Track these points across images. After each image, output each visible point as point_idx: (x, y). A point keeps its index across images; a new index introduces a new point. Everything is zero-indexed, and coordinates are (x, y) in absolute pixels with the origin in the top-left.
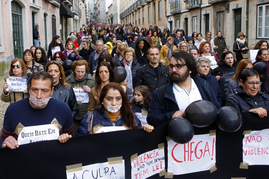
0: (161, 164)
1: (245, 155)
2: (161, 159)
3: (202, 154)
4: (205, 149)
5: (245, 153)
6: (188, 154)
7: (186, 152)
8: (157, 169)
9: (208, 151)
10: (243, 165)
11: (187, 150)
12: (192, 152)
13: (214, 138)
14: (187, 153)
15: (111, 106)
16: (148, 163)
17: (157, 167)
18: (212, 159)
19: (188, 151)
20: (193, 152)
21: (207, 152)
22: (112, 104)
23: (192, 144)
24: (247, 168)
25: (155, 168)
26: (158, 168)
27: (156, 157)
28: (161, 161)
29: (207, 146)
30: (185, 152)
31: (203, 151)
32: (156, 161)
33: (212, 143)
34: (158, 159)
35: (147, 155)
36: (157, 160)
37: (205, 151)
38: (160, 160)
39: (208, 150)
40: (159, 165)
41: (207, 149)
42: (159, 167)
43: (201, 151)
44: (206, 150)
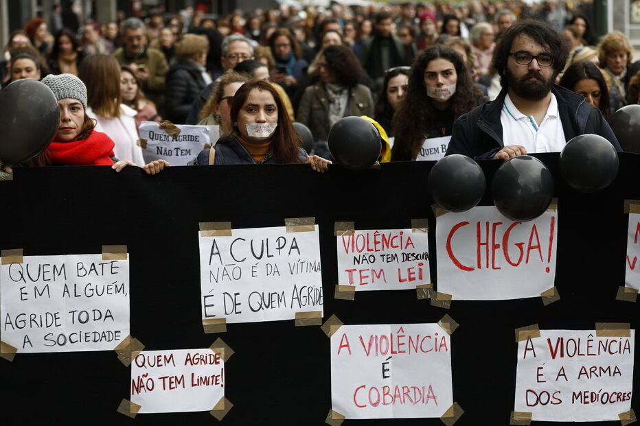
0: (421, 270)
1: (632, 268)
2: (419, 257)
3: (522, 254)
4: (530, 244)
5: (631, 264)
6: (488, 251)
7: (481, 246)
8: (411, 279)
9: (538, 249)
10: (626, 291)
11: (483, 240)
12: (495, 247)
13: (553, 218)
14: (483, 248)
15: (255, 124)
16: (385, 257)
17: (410, 274)
18: (548, 270)
19: (487, 244)
20: (498, 246)
21: (534, 252)
22: (258, 120)
23: (497, 227)
24: (634, 300)
25: (405, 275)
26: (412, 276)
27: (406, 248)
28: (420, 261)
29: (534, 235)
30: (479, 244)
31: (525, 247)
32: (408, 259)
33: (550, 231)
34: (413, 255)
35: (383, 235)
36: (410, 255)
37: (530, 248)
38: (417, 258)
39: (539, 247)
40: (416, 271)
41: (534, 243)
42: (416, 275)
43: (520, 245)
44: (532, 245)
